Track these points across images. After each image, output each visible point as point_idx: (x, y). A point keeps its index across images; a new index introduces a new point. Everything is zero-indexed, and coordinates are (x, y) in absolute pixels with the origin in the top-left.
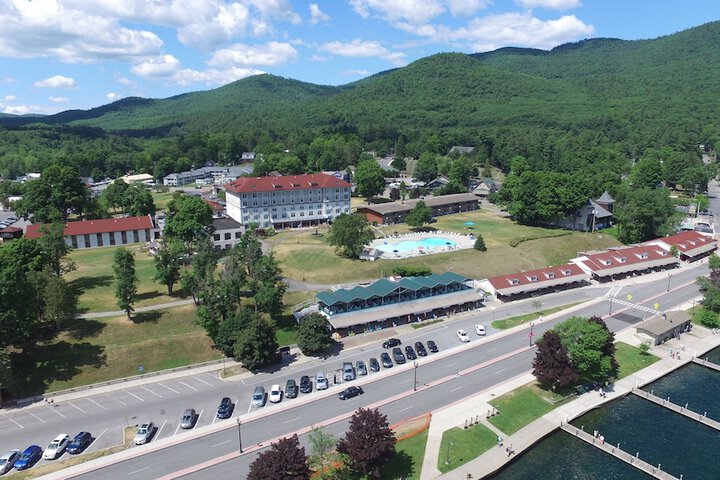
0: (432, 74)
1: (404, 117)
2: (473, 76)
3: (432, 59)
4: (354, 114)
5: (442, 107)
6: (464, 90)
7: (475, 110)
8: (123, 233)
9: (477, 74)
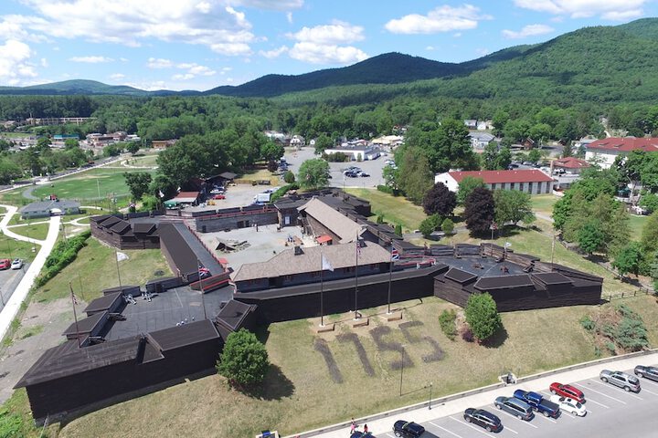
0: (580, 49)
1: (560, 92)
2: (627, 49)
3: (577, 33)
4: (504, 88)
5: (598, 82)
6: (619, 65)
7: (639, 84)
8: (530, 184)
9: (631, 47)
